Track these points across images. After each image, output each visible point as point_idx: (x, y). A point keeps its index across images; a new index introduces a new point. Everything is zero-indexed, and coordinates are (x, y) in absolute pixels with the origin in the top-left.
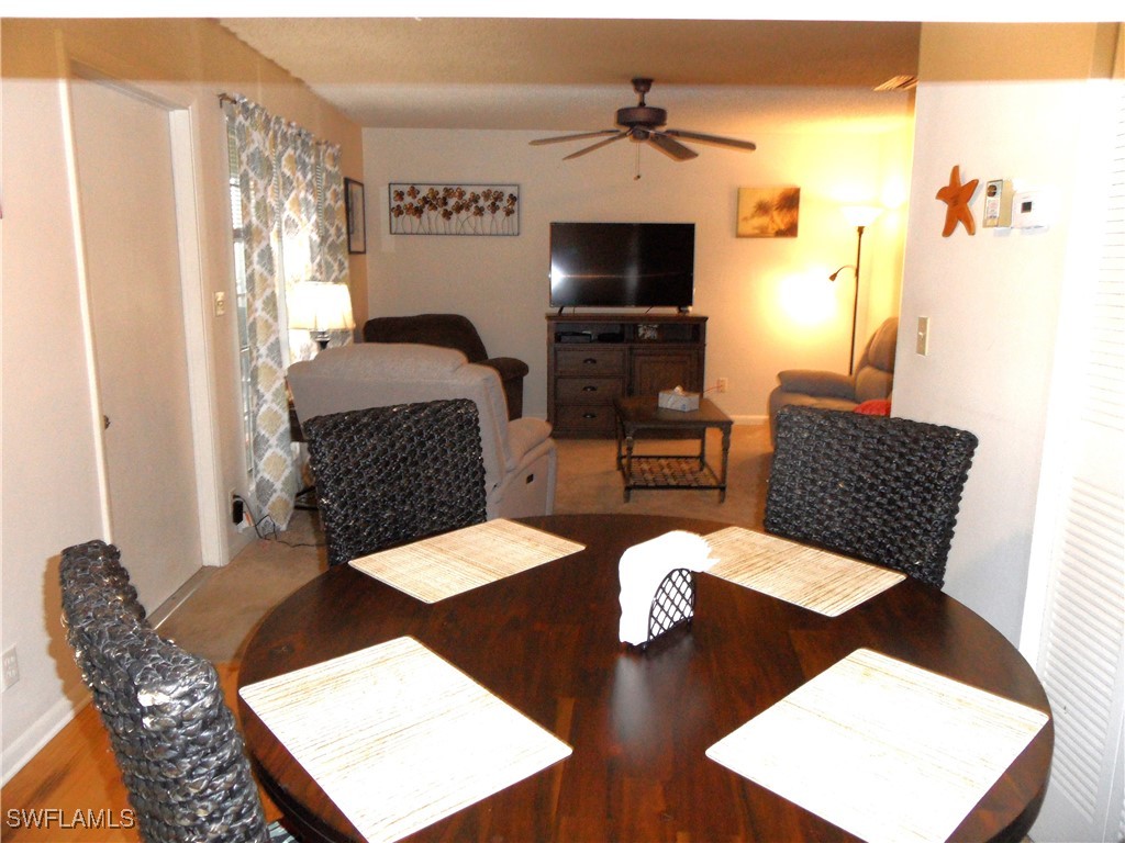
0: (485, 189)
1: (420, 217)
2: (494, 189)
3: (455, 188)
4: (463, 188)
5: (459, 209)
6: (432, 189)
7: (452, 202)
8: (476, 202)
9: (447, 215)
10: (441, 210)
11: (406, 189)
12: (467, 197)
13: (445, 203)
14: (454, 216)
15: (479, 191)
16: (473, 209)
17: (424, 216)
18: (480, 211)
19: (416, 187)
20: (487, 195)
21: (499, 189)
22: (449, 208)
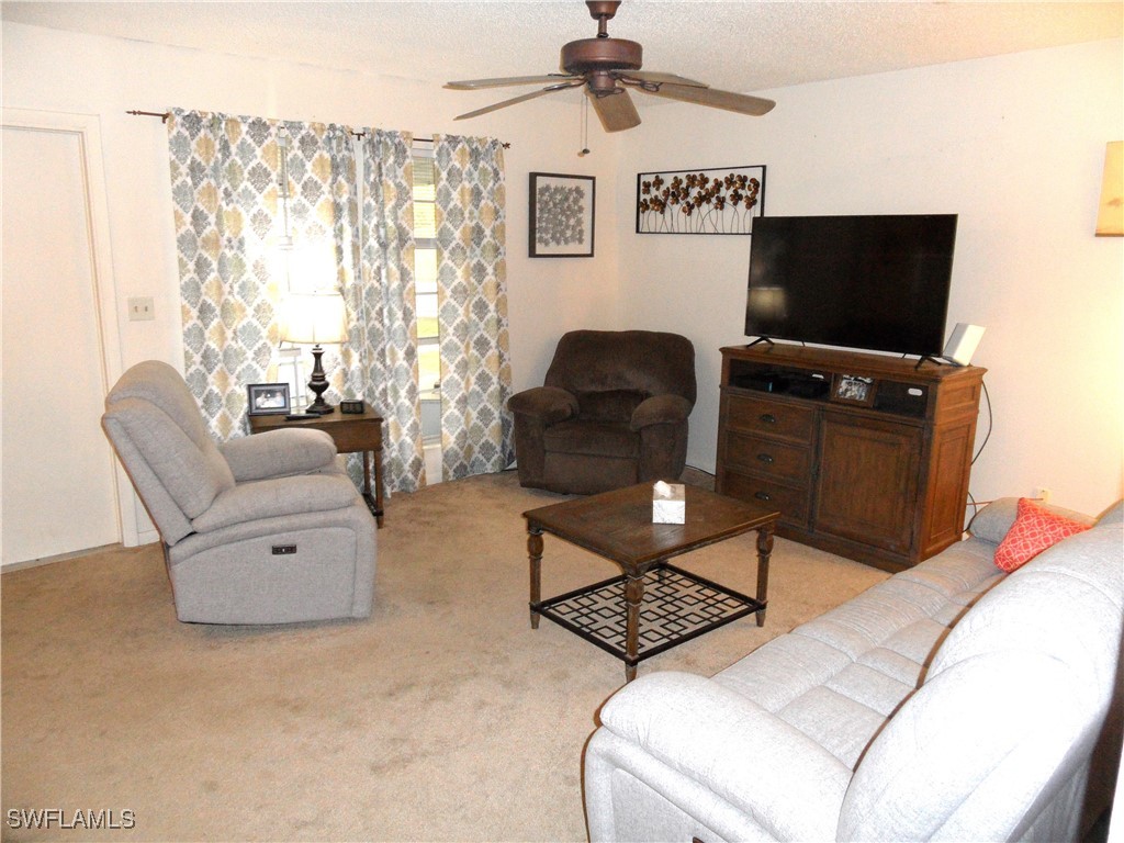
0: (727, 173)
1: (662, 212)
2: (736, 172)
3: (697, 174)
4: (706, 174)
5: (701, 200)
6: (676, 178)
7: (694, 192)
8: (718, 191)
9: (689, 209)
10: (683, 203)
11: (651, 179)
12: (710, 185)
13: (687, 194)
14: (695, 210)
15: (722, 176)
16: (714, 200)
17: (667, 210)
18: (721, 203)
19: (661, 176)
20: (730, 181)
21: (743, 172)
22: (691, 200)
